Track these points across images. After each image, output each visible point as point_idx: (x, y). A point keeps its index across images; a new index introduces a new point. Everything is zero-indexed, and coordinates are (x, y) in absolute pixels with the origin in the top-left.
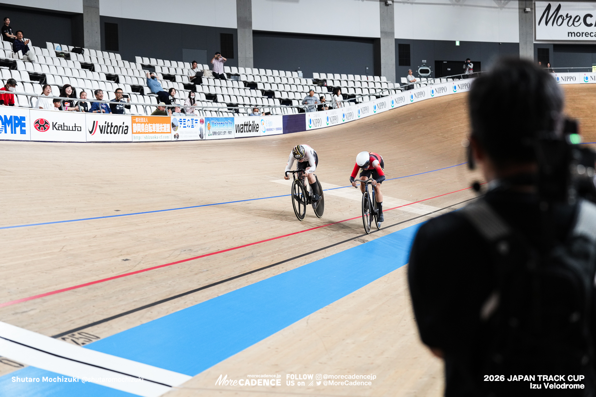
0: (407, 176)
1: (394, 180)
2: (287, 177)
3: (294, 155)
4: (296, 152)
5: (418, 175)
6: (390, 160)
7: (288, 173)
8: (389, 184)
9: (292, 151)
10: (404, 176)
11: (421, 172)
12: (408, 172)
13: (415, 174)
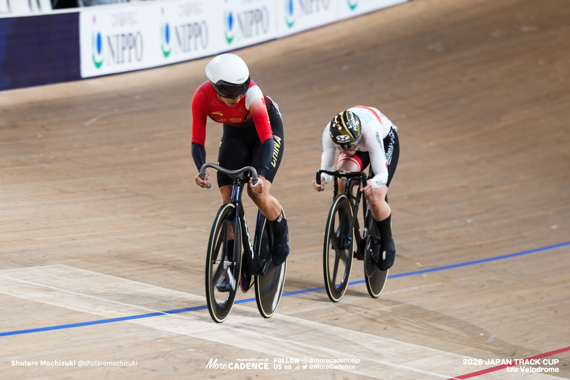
0: (476, 259)
1: (424, 275)
2: (318, 185)
3: (333, 134)
4: (340, 128)
5: (518, 257)
6: (411, 197)
7: (323, 175)
8: (405, 290)
9: (329, 125)
10: (467, 259)
11: (533, 246)
12: (480, 246)
13: (506, 253)
